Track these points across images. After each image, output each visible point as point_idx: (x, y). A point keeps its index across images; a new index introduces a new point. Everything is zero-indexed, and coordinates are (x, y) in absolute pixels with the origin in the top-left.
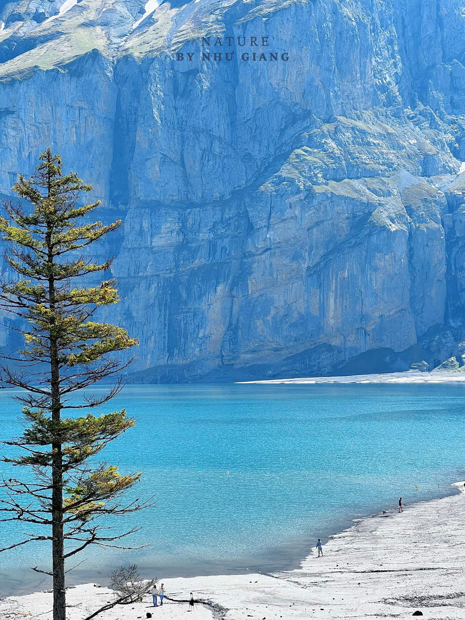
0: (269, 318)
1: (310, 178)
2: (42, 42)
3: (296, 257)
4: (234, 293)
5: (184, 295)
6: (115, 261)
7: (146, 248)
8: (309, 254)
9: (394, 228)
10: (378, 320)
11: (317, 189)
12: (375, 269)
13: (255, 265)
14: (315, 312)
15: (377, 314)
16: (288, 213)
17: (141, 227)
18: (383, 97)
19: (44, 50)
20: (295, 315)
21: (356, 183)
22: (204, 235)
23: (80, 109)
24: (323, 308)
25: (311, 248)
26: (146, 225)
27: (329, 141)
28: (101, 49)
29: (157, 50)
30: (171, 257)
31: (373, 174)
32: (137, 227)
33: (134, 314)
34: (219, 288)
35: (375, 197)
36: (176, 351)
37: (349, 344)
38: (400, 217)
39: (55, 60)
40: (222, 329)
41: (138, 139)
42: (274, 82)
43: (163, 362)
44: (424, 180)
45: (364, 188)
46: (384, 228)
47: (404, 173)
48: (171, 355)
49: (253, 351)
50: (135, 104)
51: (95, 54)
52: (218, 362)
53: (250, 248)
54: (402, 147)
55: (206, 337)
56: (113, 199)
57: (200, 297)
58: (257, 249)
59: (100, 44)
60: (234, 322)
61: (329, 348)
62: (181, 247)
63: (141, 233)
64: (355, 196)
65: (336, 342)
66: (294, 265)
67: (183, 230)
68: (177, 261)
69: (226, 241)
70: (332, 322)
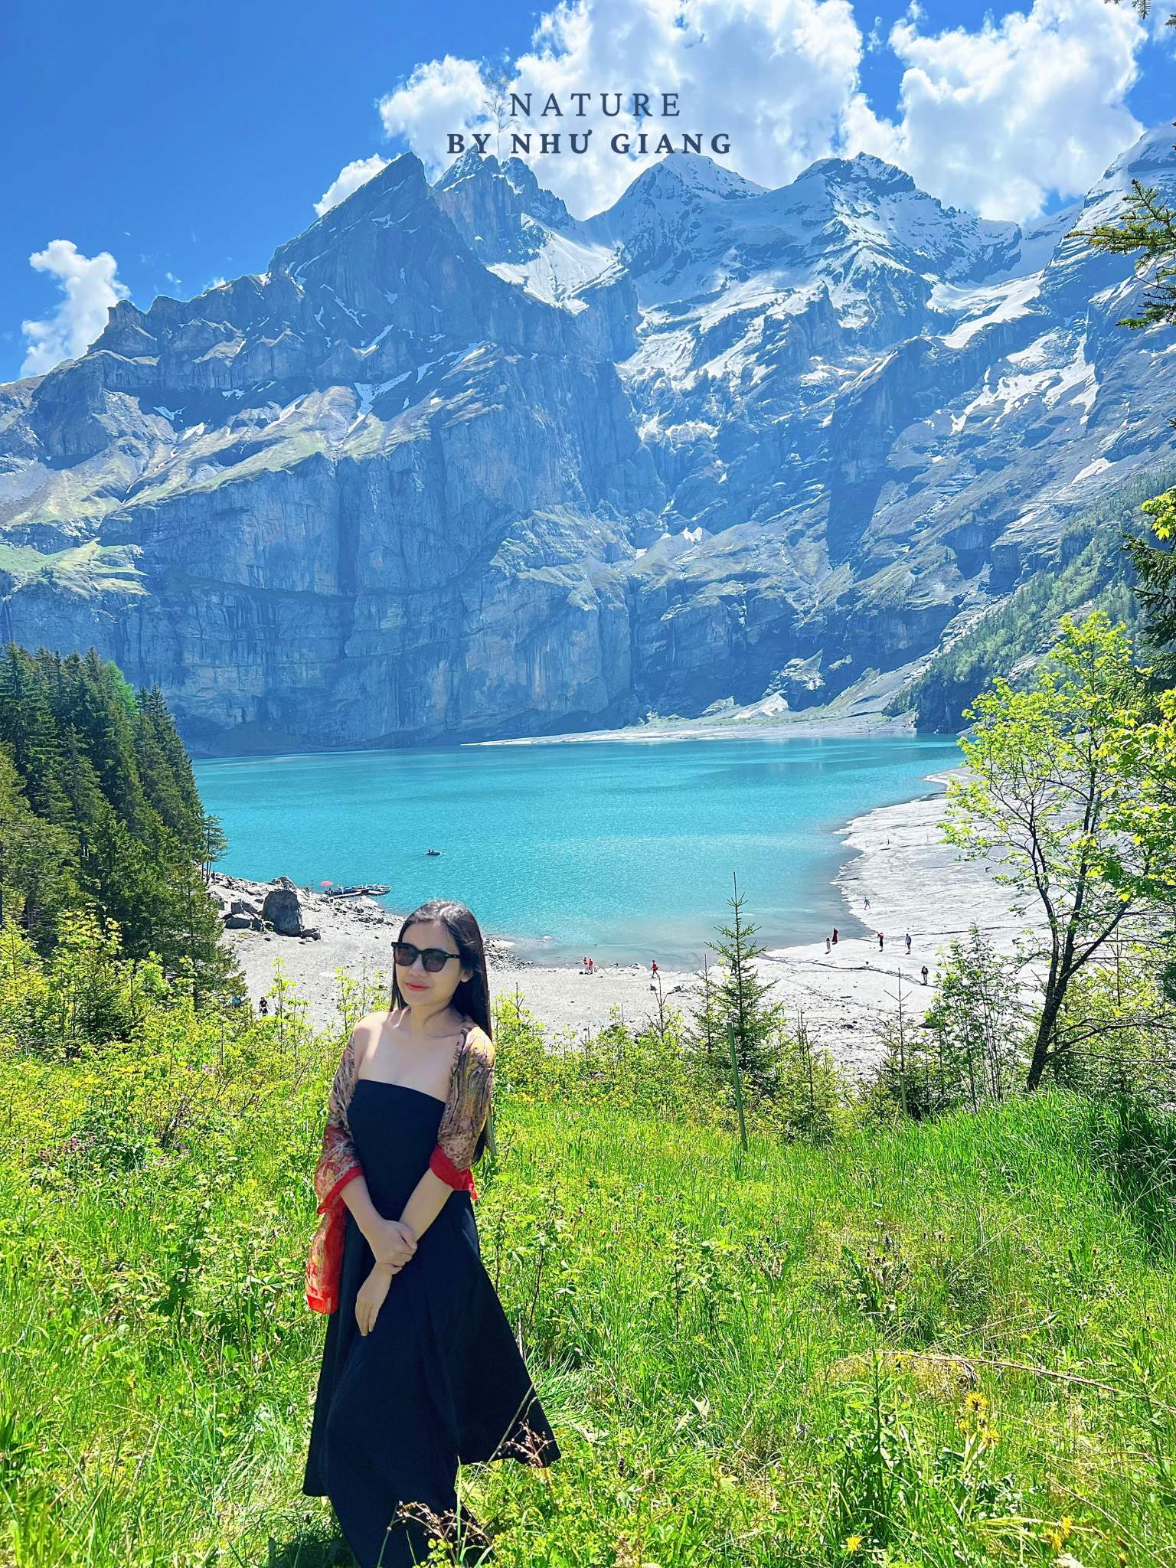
0: (485, 688)
1: (514, 566)
2: (267, 446)
3: (506, 636)
4: (454, 667)
5: (411, 671)
6: (348, 643)
7: (375, 630)
8: (517, 633)
9: (586, 608)
10: (576, 687)
11: (521, 576)
12: (573, 644)
13: (471, 643)
14: (523, 681)
15: (575, 683)
16: (497, 597)
17: (370, 611)
18: (569, 493)
19: (271, 453)
20: (507, 685)
21: (552, 569)
22: (425, 619)
23: (308, 506)
24: (530, 677)
25: (518, 627)
26: (373, 610)
27: (528, 532)
28: (322, 451)
29: (373, 452)
30: (397, 638)
31: (567, 561)
32: (366, 613)
33: (369, 689)
34: (441, 664)
35: (569, 581)
36: (407, 720)
37: (552, 708)
38: (592, 599)
39: (283, 462)
40: (445, 699)
41: (361, 532)
42: (478, 480)
43: (394, 729)
44: (608, 566)
45: (560, 574)
46: (579, 609)
47: (591, 560)
48: (403, 723)
49: (472, 717)
50: (357, 502)
51: (318, 457)
52: (442, 727)
53: (467, 629)
54: (587, 537)
55: (432, 706)
56: (342, 587)
57: (425, 672)
58: (472, 630)
59: (321, 447)
60: (455, 692)
61: (537, 712)
62: (405, 629)
63: (370, 616)
64: (553, 581)
65: (542, 707)
66: (504, 642)
67: (406, 614)
68: (403, 641)
69: (445, 622)
70: (538, 690)
